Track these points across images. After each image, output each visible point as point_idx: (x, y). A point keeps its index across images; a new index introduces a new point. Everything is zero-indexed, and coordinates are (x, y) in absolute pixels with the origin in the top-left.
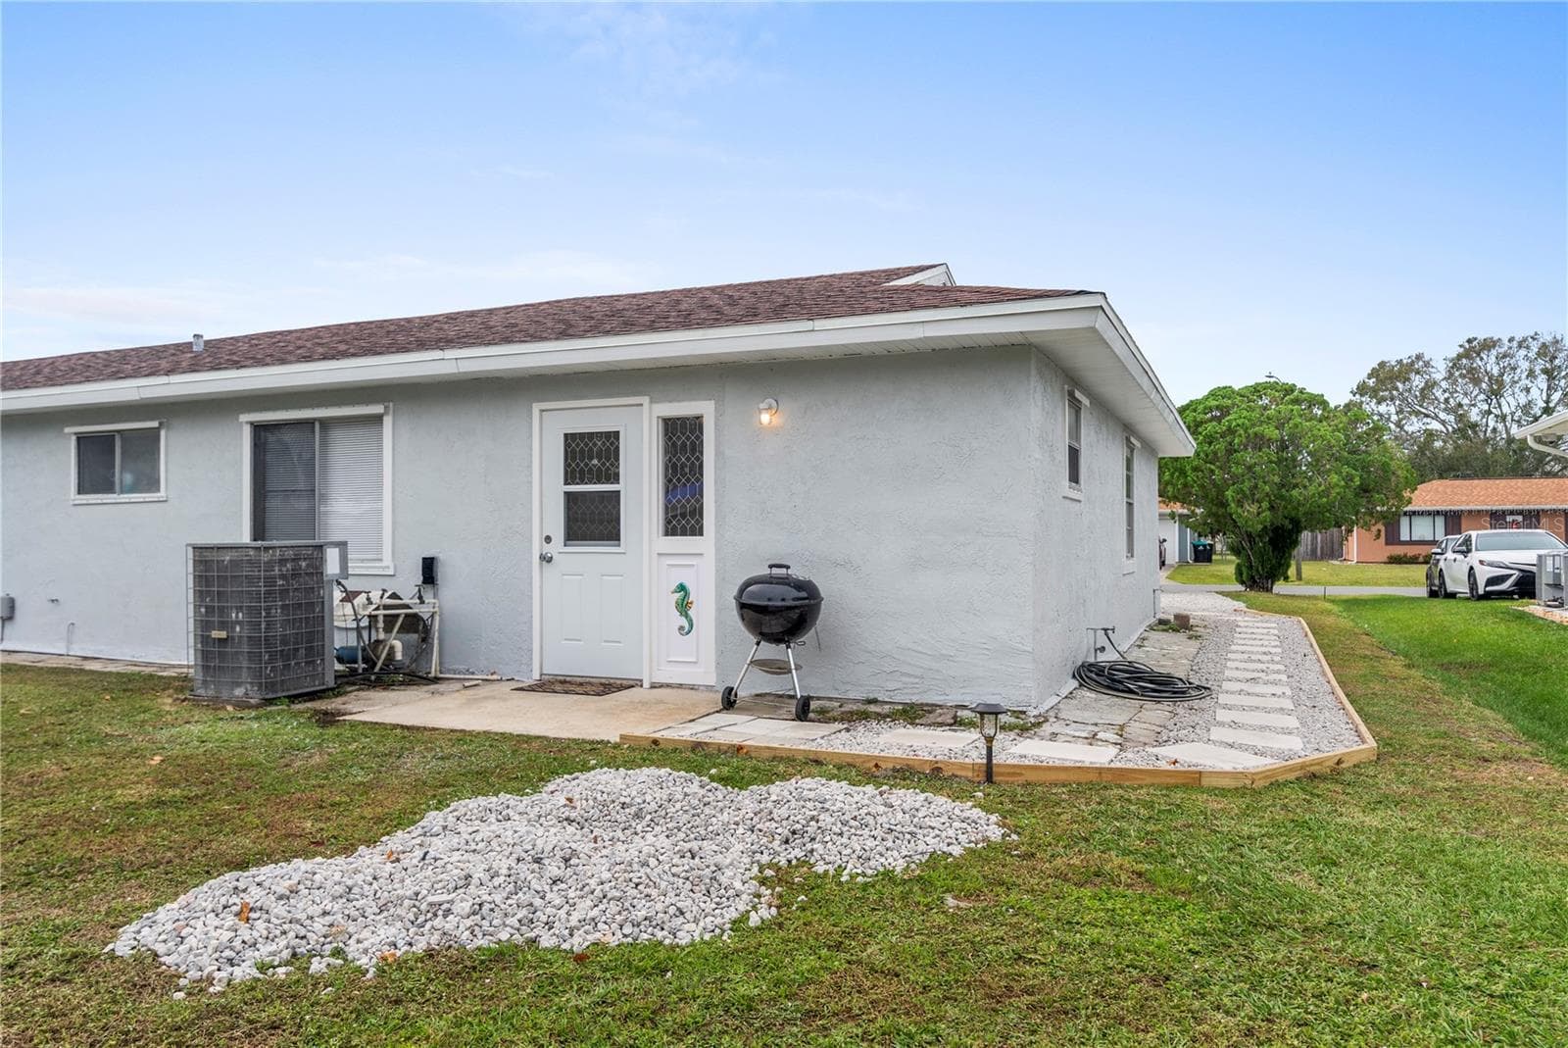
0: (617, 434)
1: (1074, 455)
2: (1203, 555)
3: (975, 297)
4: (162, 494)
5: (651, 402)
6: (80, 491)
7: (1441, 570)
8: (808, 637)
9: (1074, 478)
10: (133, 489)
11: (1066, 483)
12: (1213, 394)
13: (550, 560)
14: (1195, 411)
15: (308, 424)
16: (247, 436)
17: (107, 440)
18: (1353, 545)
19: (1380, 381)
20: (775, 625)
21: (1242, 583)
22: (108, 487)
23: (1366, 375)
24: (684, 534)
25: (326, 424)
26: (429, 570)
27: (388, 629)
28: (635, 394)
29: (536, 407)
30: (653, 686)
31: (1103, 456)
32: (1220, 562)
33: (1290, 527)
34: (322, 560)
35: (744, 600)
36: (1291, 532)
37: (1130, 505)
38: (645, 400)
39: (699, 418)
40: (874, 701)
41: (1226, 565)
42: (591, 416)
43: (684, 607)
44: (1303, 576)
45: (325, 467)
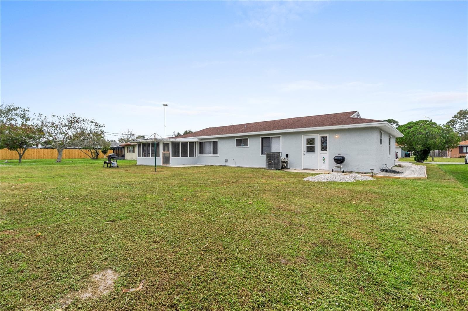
0: (314, 139)
1: (381, 140)
2: (408, 156)
3: (367, 121)
4: (249, 146)
5: (320, 134)
6: (237, 146)
7: (466, 158)
8: (343, 164)
9: (381, 143)
10: (244, 146)
11: (380, 144)
12: (409, 123)
13: (304, 154)
14: (404, 127)
15: (270, 138)
16: (261, 139)
17: (241, 140)
18: (449, 153)
19: (461, 115)
20: (339, 162)
21: (416, 161)
22: (240, 146)
23: (457, 113)
24: (324, 151)
25: (272, 137)
26: (287, 155)
27: (284, 163)
28: (317, 134)
29: (303, 135)
30: (319, 170)
31: (385, 139)
32: (411, 157)
33: (428, 149)
34: (280, 154)
35: (335, 159)
36: (428, 150)
37: (390, 146)
38: (319, 134)
39: (326, 137)
40: (352, 172)
41: (412, 158)
42: (311, 136)
43: (324, 160)
44: (434, 160)
45: (271, 142)
